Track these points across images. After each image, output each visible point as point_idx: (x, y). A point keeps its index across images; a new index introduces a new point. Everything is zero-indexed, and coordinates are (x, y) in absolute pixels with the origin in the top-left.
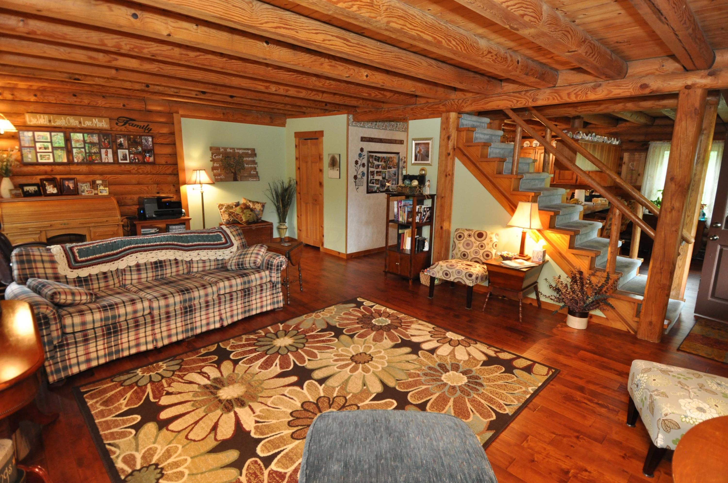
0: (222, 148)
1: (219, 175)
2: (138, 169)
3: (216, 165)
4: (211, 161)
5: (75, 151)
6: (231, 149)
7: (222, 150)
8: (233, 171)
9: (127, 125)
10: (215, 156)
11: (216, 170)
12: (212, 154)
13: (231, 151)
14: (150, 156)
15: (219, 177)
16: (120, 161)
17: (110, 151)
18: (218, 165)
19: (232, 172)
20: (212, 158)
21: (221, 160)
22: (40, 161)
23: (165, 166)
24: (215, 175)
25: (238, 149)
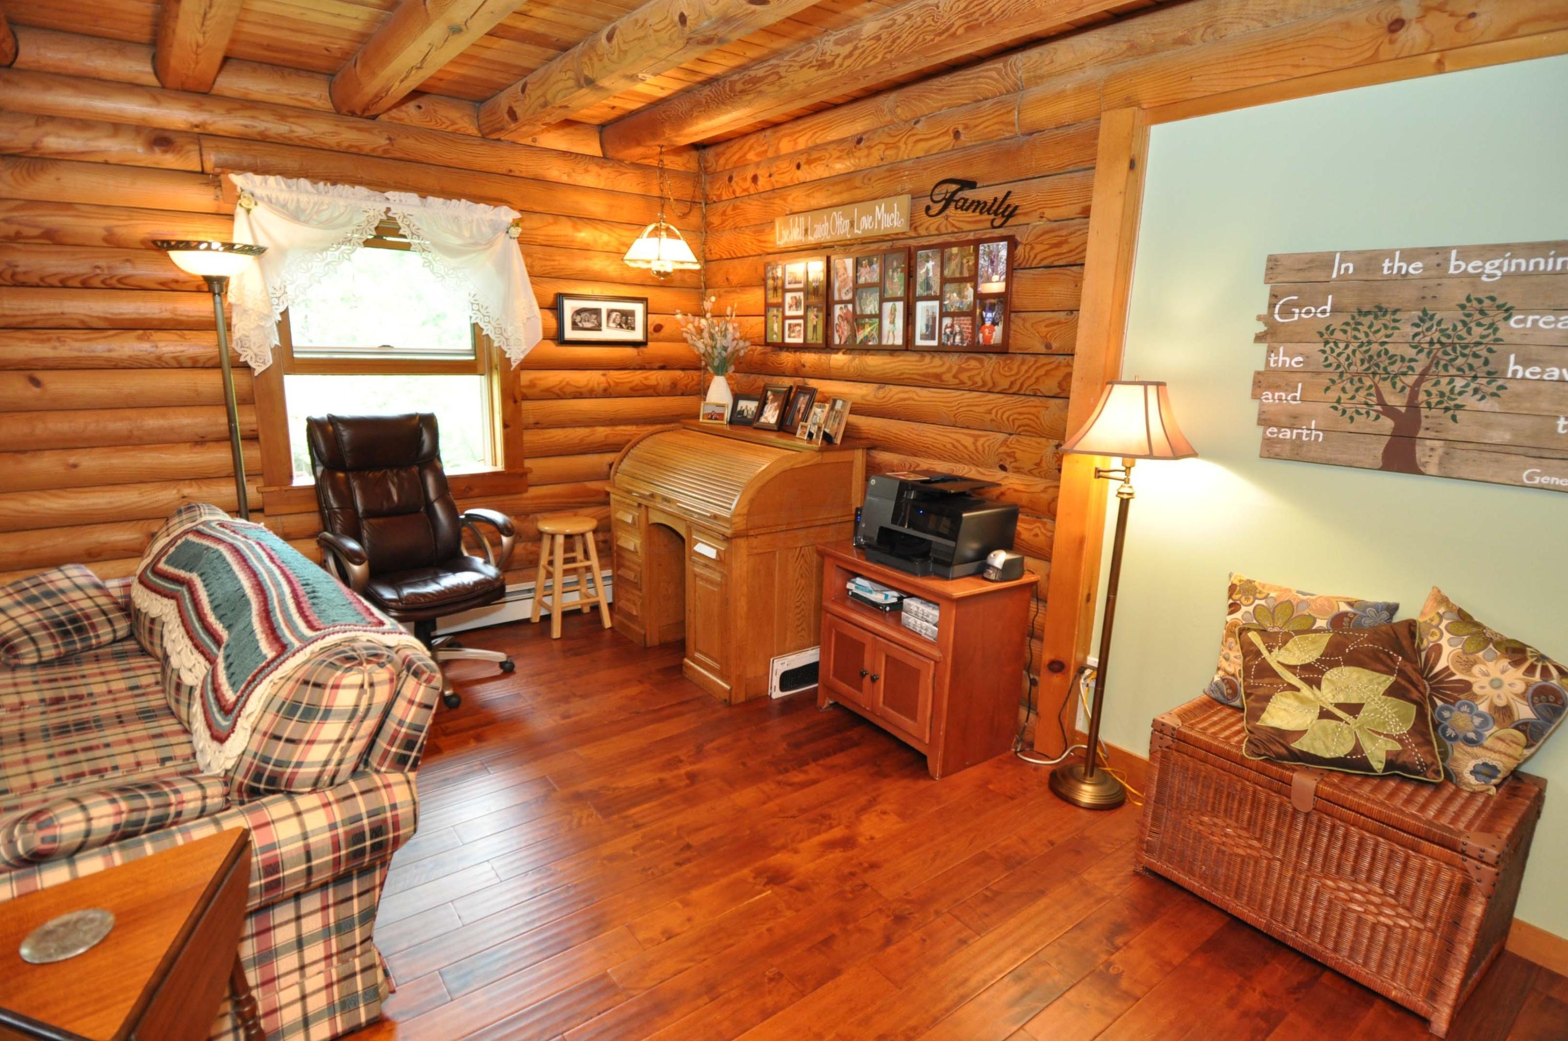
0: (1346, 255)
1: (1294, 420)
2: (961, 370)
3: (1283, 359)
4: (1259, 338)
5: (838, 310)
6: (1409, 255)
7: (1342, 268)
8: (1397, 401)
9: (951, 210)
10: (1286, 311)
11: (1274, 387)
12: (1274, 296)
13: (1415, 268)
14: (994, 323)
15: (1287, 434)
16: (919, 342)
17: (900, 306)
18: (1295, 362)
19: (1389, 411)
20: (1267, 319)
21: (1326, 335)
22: (788, 340)
23: (1043, 360)
24: (1264, 421)
25: (1466, 253)
